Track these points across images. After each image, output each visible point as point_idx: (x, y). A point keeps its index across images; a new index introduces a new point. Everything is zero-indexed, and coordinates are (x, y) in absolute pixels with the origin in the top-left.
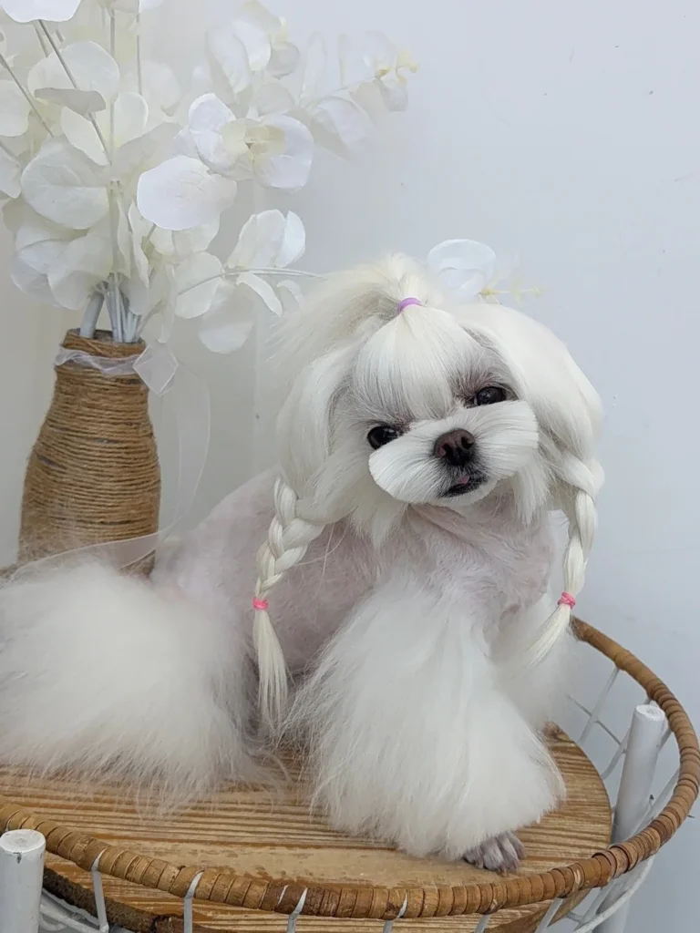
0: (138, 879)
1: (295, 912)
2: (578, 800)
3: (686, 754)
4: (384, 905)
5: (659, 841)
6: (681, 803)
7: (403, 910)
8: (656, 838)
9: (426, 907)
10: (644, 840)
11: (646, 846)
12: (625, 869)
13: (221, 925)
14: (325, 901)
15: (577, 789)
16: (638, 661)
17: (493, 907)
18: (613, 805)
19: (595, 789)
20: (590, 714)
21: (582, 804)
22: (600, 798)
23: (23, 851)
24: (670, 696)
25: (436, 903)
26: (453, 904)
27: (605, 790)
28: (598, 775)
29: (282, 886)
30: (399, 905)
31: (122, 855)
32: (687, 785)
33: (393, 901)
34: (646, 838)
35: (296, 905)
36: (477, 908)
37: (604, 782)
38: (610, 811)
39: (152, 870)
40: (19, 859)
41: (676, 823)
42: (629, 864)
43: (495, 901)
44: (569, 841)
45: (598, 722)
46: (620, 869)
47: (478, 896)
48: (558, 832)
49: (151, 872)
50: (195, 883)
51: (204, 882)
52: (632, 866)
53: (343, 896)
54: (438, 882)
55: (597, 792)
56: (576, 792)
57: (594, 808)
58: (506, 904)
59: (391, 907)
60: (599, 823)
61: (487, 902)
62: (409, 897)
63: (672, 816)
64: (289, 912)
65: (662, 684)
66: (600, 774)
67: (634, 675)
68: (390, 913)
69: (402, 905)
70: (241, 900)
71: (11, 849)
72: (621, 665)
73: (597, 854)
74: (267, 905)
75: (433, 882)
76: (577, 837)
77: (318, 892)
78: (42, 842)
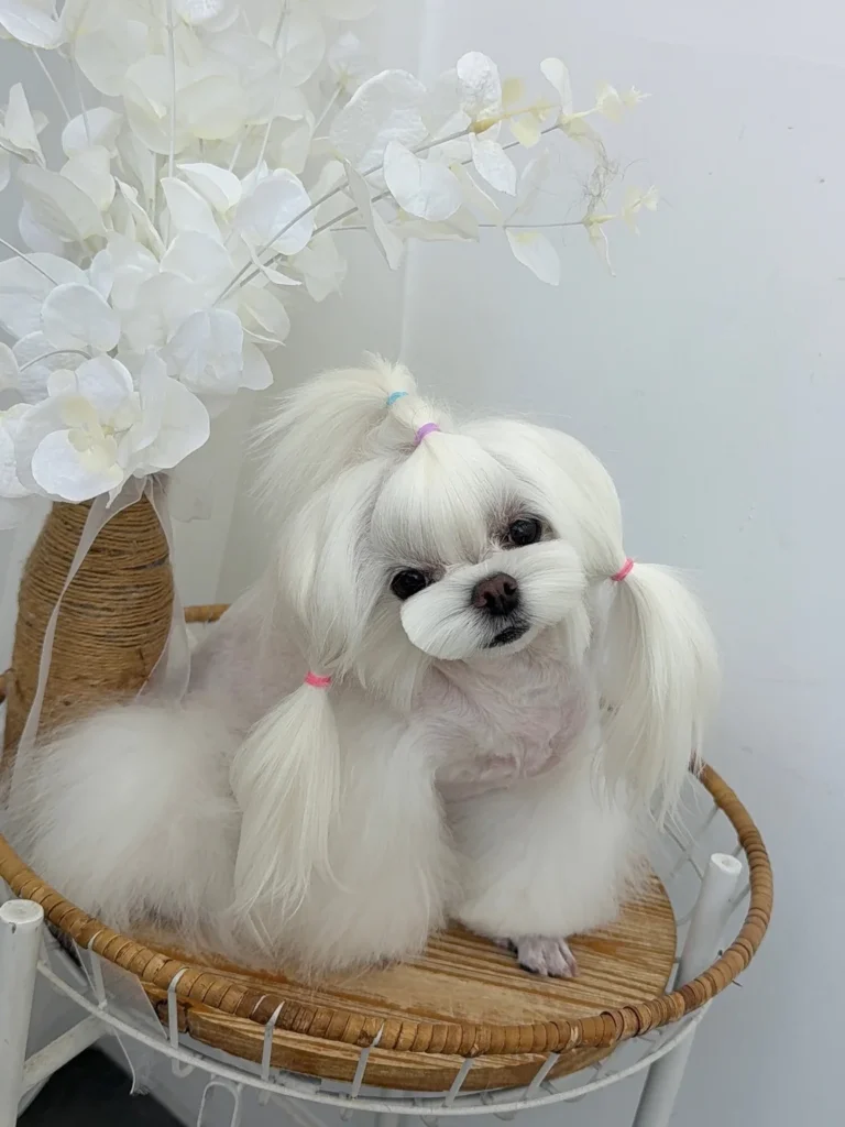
0: (126, 964)
1: (269, 1024)
2: (640, 943)
3: (757, 915)
4: (358, 1031)
5: (683, 1008)
6: (722, 970)
7: (376, 1040)
8: (679, 1005)
9: (401, 1041)
10: (664, 1005)
11: (665, 1011)
12: (634, 1032)
13: (219, 1019)
14: (299, 1016)
15: (644, 932)
16: (738, 802)
17: (473, 1052)
18: (678, 954)
19: (662, 933)
20: (684, 850)
21: (644, 948)
22: (666, 943)
23: (19, 923)
24: (760, 847)
25: (412, 1038)
26: (430, 1043)
27: (675, 937)
28: (673, 919)
29: (260, 995)
30: (373, 1034)
31: (116, 938)
32: (738, 951)
33: (368, 1028)
34: (667, 1004)
35: (269, 1017)
36: (456, 1049)
37: (678, 929)
38: (674, 961)
39: (139, 960)
40: (14, 929)
41: (709, 991)
42: (639, 1029)
43: (476, 1046)
44: (616, 988)
45: (690, 860)
46: (627, 1033)
47: (459, 1038)
48: (604, 975)
49: (138, 961)
50: (176, 978)
51: (186, 979)
52: (642, 1031)
53: (318, 1016)
54: (456, 1010)
55: (666, 937)
56: (642, 934)
57: (655, 955)
58: (490, 1051)
59: (364, 1034)
60: (655, 972)
61: (467, 1046)
62: (385, 1027)
63: (707, 984)
64: (264, 1023)
65: (757, 832)
66: (677, 919)
67: (731, 816)
68: (363, 1041)
69: (376, 1035)
70: (217, 1003)
71: (8, 919)
72: (720, 804)
73: (605, 1013)
74: (241, 1012)
75: (451, 1009)
76: (624, 985)
77: (293, 1007)
78: (40, 914)
